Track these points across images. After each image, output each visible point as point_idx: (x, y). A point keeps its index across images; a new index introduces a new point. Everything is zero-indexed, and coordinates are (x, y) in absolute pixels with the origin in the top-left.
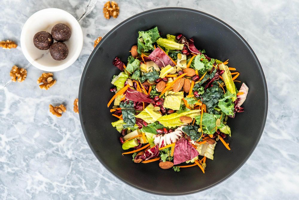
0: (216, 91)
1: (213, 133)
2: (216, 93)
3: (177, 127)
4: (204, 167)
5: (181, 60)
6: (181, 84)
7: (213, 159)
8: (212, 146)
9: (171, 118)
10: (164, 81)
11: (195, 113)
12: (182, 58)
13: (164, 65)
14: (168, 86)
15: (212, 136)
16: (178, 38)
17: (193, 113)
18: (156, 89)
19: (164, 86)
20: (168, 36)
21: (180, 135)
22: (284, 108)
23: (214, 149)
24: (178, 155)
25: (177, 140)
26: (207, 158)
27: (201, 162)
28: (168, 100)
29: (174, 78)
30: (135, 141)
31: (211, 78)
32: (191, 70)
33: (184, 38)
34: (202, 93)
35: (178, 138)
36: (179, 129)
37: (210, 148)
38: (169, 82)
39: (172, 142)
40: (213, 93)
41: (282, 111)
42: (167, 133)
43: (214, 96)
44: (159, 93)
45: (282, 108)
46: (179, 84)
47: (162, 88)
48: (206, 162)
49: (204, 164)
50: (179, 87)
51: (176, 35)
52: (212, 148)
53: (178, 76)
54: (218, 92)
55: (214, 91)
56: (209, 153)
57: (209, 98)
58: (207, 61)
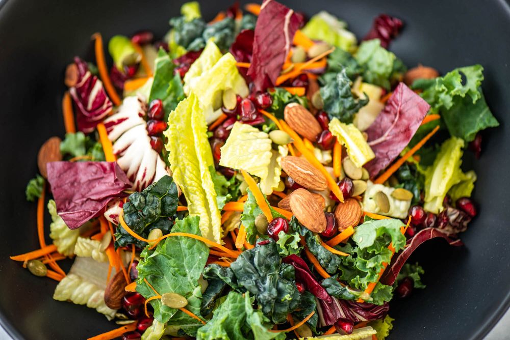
0: (280, 292)
1: (142, 291)
2: (274, 290)
3: (164, 156)
4: (31, 264)
5: (391, 200)
6: (309, 179)
7: (56, 297)
8: (98, 296)
9: (196, 140)
10: (319, 136)
11: (211, 227)
12: (397, 203)
13: (373, 143)
14: (304, 143)
15: (131, 288)
16: (463, 203)
17: (210, 220)
18: (295, 104)
19: (303, 132)
20: (471, 176)
21: (139, 177)
23: (89, 305)
24: (76, 173)
25: (126, 171)
26: (58, 282)
27: (47, 261)
28: (257, 138)
29: (329, 169)
31: (326, 282)
32: (354, 216)
33: (465, 223)
35: (130, 172)
36: (161, 164)
37: (93, 291)
38: (317, 152)
40: (275, 284)
42: (147, 128)
43: (268, 282)
44: (280, 115)
46: (309, 172)
47: (296, 120)
48: (46, 278)
49: (41, 270)
51: (473, 199)
52: (93, 297)
53: (337, 180)
54: (278, 301)
55: (281, 285)
56: (78, 285)
57: (260, 265)
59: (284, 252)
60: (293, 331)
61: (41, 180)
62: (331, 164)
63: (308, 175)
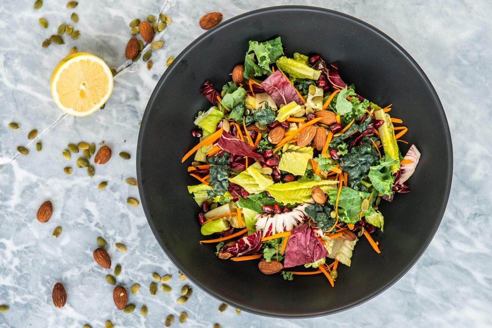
0: (367, 153)
1: (355, 221)
2: (366, 156)
3: (297, 205)
4: (333, 277)
5: (315, 96)
6: (312, 135)
7: (349, 266)
8: (349, 244)
9: (289, 189)
10: (283, 127)
11: (329, 185)
12: (316, 92)
13: (285, 102)
14: (288, 135)
15: (351, 227)
16: (313, 61)
17: (326, 185)
18: (269, 138)
19: (283, 136)
20: (297, 55)
21: (300, 220)
22: (478, 201)
23: (353, 249)
24: (292, 252)
25: (294, 226)
26: (339, 263)
27: (329, 269)
28: (286, 158)
29: (300, 125)
30: (224, 221)
31: (361, 131)
32: (330, 114)
33: (323, 61)
34: (343, 154)
35: (296, 224)
36: (299, 208)
37: (347, 247)
38: (291, 129)
39: (285, 230)
40: (362, 156)
41: (476, 207)
42: (280, 213)
43: (363, 159)
44: (274, 146)
45: (476, 202)
46: (308, 134)
47: (278, 138)
48: (337, 270)
49: (334, 273)
50: (307, 138)
51: (310, 55)
52: (350, 247)
53: (306, 121)
54: (371, 153)
55: (363, 153)
56: (344, 254)
57: (354, 163)
58: (358, 102)
59: (346, 152)
60: (379, 148)
61: (284, 273)
62: (297, 124)
63: (310, 134)
